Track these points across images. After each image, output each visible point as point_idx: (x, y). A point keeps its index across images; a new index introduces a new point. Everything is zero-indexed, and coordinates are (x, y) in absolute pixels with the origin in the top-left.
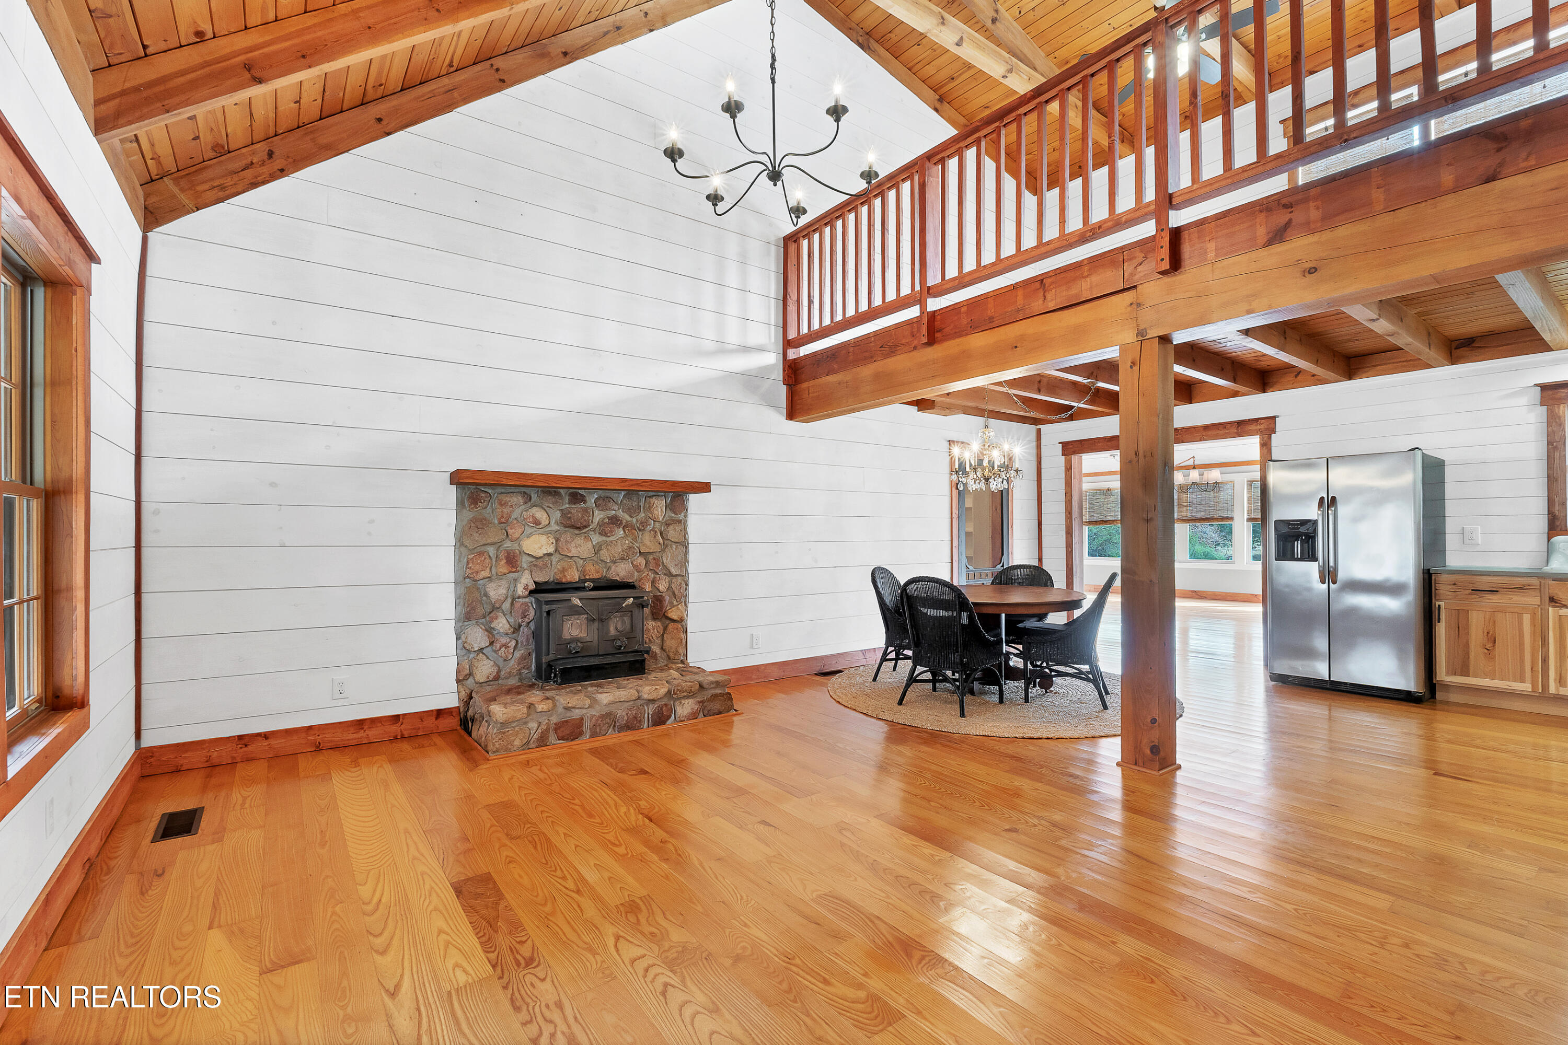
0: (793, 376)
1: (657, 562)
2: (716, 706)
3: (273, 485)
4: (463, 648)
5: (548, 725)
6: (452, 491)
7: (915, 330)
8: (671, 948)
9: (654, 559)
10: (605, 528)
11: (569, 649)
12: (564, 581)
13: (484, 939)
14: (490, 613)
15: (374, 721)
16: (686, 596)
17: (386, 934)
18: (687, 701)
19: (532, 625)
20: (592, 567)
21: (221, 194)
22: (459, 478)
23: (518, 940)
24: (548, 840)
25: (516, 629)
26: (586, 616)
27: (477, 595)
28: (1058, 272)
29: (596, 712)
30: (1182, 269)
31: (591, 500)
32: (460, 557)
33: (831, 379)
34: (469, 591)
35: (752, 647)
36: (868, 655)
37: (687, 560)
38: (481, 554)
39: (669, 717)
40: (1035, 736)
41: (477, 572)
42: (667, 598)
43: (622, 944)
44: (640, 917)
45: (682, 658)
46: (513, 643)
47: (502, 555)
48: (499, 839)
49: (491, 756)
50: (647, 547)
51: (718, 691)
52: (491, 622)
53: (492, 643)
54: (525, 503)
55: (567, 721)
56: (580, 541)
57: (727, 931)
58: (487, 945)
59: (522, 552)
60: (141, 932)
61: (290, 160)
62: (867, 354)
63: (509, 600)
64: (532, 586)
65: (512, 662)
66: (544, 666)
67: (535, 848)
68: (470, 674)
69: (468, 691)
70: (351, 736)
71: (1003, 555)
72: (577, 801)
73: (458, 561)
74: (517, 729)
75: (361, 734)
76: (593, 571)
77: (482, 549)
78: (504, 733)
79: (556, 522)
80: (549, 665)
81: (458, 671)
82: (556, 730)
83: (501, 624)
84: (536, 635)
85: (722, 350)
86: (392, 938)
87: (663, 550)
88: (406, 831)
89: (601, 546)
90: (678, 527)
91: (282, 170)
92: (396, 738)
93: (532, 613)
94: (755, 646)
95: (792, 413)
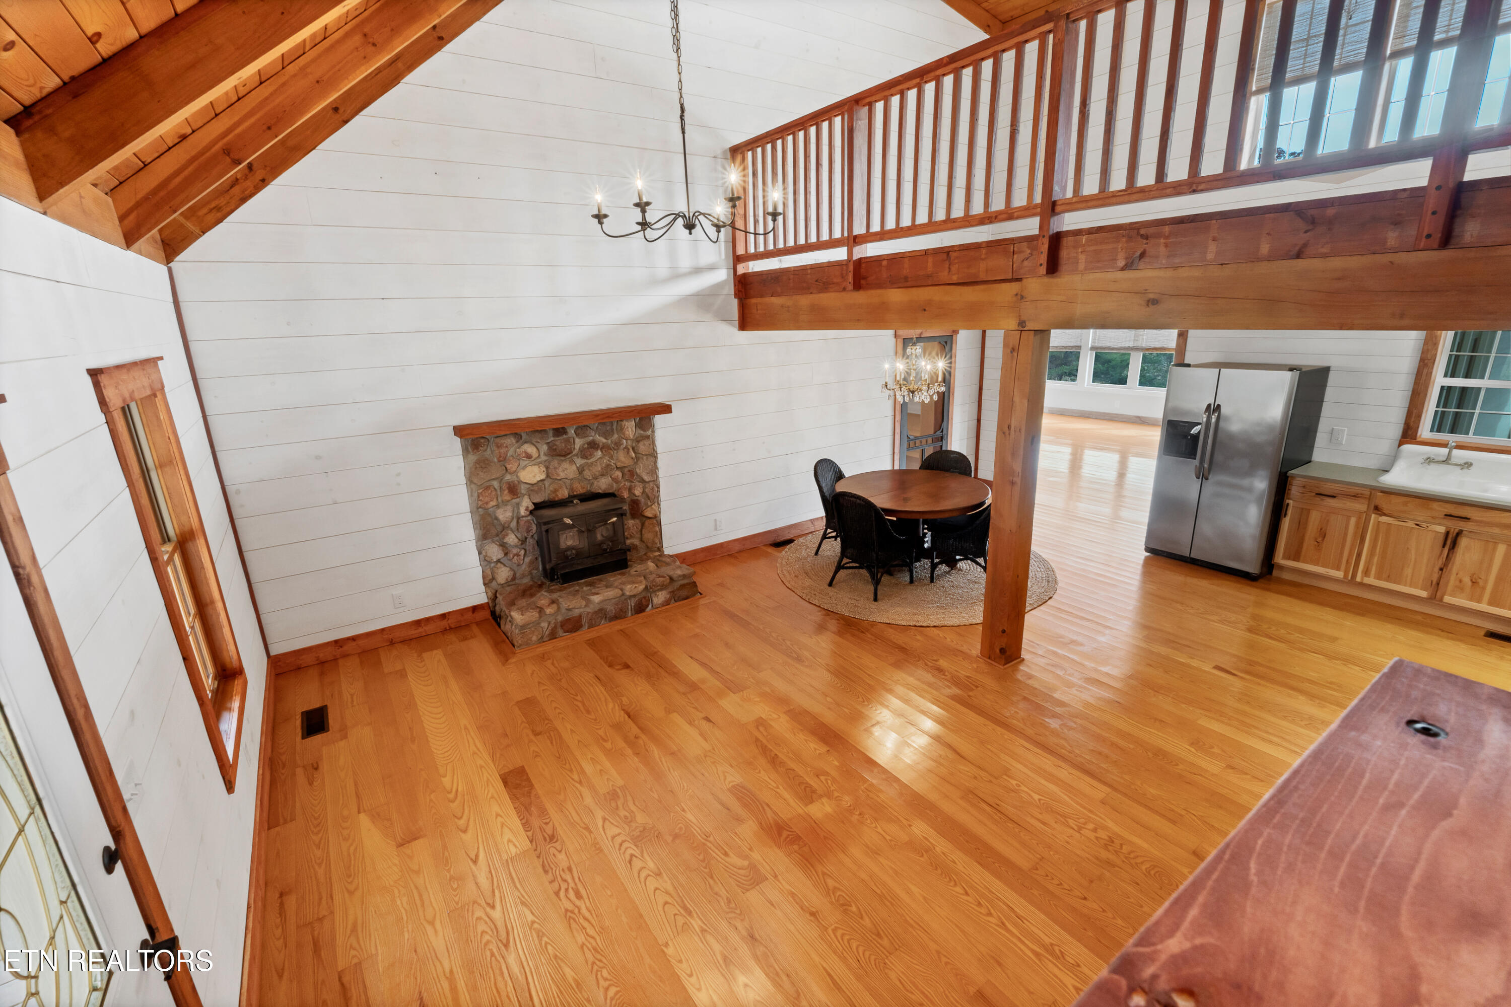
0: (743, 290)
1: (632, 473)
2: (684, 593)
3: (318, 458)
4: (485, 560)
5: (556, 624)
6: (457, 441)
7: (844, 272)
8: (637, 827)
9: (629, 471)
10: (585, 453)
11: (564, 556)
12: (556, 499)
13: (524, 821)
14: (502, 532)
15: (428, 620)
16: (659, 496)
17: (465, 817)
18: (660, 593)
19: (536, 537)
20: (578, 485)
21: (219, 215)
22: (459, 431)
23: (544, 821)
24: (560, 737)
25: (523, 541)
26: (576, 529)
27: (489, 519)
28: (962, 248)
29: (590, 609)
30: (1057, 274)
31: (572, 432)
32: (472, 493)
33: (776, 300)
34: (483, 518)
35: (716, 529)
36: (816, 523)
37: (656, 468)
38: (487, 488)
39: (647, 606)
40: (924, 624)
41: (487, 503)
42: (643, 500)
43: (607, 823)
44: (619, 803)
45: (658, 545)
46: (523, 552)
47: (505, 486)
48: (528, 735)
49: (517, 650)
50: (622, 462)
51: (685, 581)
52: (504, 538)
53: (506, 554)
54: (517, 442)
55: (569, 619)
56: (566, 465)
57: (672, 814)
58: (527, 826)
59: (520, 482)
60: (320, 815)
61: (268, 169)
62: (805, 285)
63: (515, 520)
64: (531, 507)
65: (524, 567)
66: (549, 571)
67: (552, 743)
68: (493, 579)
69: (493, 591)
70: (413, 632)
71: (943, 421)
72: (579, 698)
73: (471, 496)
74: (533, 629)
75: (420, 630)
76: (580, 488)
77: (487, 484)
78: (524, 633)
79: (545, 454)
80: (552, 569)
81: (484, 578)
82: (562, 626)
83: (511, 539)
84: (539, 543)
85: (676, 276)
86: (469, 821)
87: (636, 463)
88: (466, 728)
89: (583, 468)
90: (647, 442)
91: (263, 180)
92: (446, 630)
93: (534, 528)
94: (718, 528)
95: (744, 324)
